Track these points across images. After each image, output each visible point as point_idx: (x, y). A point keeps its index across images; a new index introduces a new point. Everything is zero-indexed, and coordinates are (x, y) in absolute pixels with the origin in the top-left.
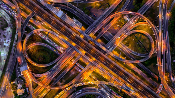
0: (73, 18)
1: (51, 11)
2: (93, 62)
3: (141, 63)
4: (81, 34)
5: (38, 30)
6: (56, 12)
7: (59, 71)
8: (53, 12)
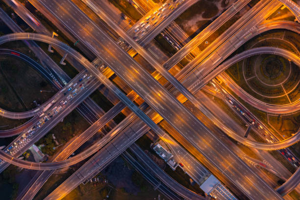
0: (174, 169)
1: (231, 194)
2: (136, 47)
3: (12, 32)
4: (158, 124)
5: (274, 147)
6: (219, 190)
7: (228, 33)
8: (228, 191)
